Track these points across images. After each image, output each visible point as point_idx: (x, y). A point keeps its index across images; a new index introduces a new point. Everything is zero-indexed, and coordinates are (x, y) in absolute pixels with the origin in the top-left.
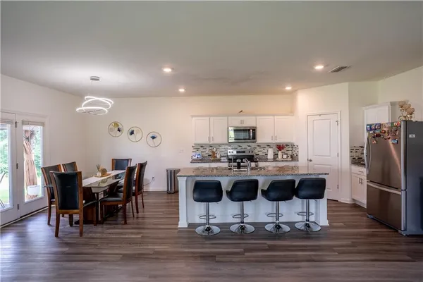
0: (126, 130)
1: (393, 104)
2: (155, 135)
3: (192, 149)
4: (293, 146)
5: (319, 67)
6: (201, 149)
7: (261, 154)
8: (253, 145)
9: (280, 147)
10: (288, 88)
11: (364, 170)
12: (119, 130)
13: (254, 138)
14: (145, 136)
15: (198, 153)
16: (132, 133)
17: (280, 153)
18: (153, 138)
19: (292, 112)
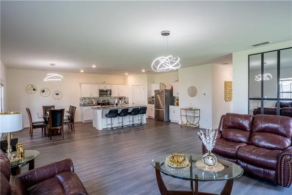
0: (39, 89)
1: (160, 83)
2: (59, 93)
3: (80, 100)
4: (125, 98)
5: (143, 71)
6: (84, 100)
7: (112, 102)
8: (109, 98)
9: (120, 99)
10: (126, 74)
11: (154, 106)
12: (34, 90)
13: (111, 94)
14: (52, 93)
15: (83, 102)
16: (43, 91)
17: (120, 101)
18: (57, 94)
19: (125, 84)
